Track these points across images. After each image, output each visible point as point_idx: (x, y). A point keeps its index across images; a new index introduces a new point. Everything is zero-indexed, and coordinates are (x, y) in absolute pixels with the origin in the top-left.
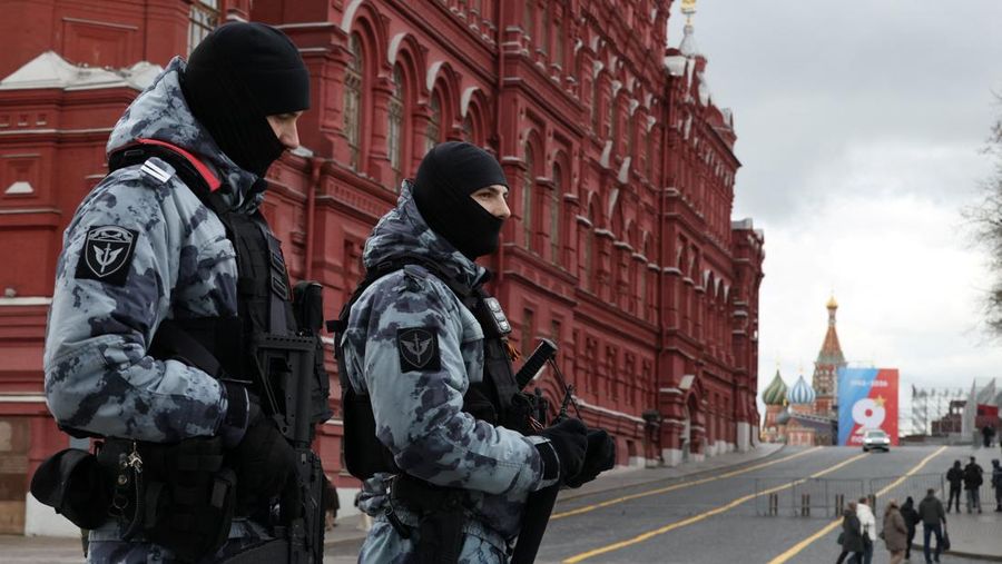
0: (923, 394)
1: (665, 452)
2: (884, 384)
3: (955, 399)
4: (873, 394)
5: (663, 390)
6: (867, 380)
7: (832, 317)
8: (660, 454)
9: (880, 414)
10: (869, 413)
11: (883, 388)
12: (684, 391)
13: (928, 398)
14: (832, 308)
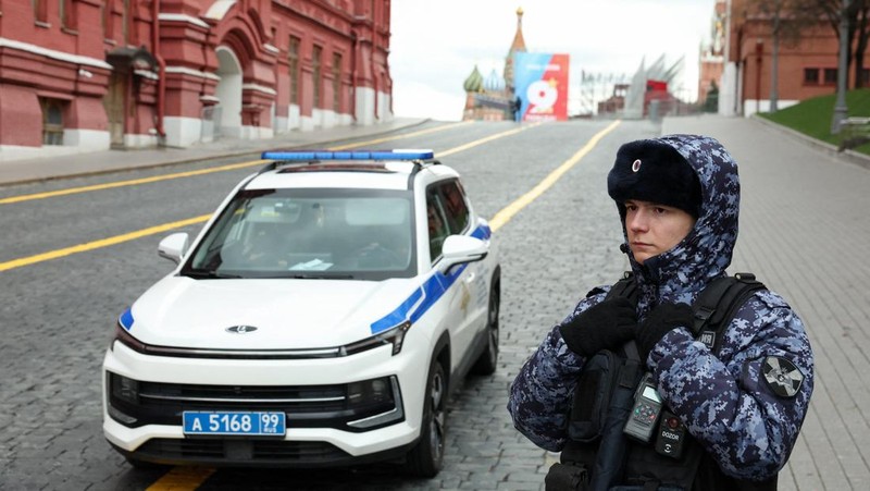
0: (591, 79)
1: (169, 122)
2: (556, 68)
3: (619, 83)
4: (547, 77)
5: (163, 16)
6: (542, 64)
7: (520, 21)
8: (158, 126)
9: (552, 95)
10: (542, 94)
11: (556, 72)
12: (212, 23)
13: (596, 82)
14: (520, 14)
